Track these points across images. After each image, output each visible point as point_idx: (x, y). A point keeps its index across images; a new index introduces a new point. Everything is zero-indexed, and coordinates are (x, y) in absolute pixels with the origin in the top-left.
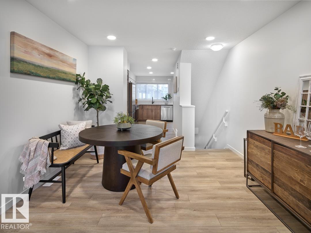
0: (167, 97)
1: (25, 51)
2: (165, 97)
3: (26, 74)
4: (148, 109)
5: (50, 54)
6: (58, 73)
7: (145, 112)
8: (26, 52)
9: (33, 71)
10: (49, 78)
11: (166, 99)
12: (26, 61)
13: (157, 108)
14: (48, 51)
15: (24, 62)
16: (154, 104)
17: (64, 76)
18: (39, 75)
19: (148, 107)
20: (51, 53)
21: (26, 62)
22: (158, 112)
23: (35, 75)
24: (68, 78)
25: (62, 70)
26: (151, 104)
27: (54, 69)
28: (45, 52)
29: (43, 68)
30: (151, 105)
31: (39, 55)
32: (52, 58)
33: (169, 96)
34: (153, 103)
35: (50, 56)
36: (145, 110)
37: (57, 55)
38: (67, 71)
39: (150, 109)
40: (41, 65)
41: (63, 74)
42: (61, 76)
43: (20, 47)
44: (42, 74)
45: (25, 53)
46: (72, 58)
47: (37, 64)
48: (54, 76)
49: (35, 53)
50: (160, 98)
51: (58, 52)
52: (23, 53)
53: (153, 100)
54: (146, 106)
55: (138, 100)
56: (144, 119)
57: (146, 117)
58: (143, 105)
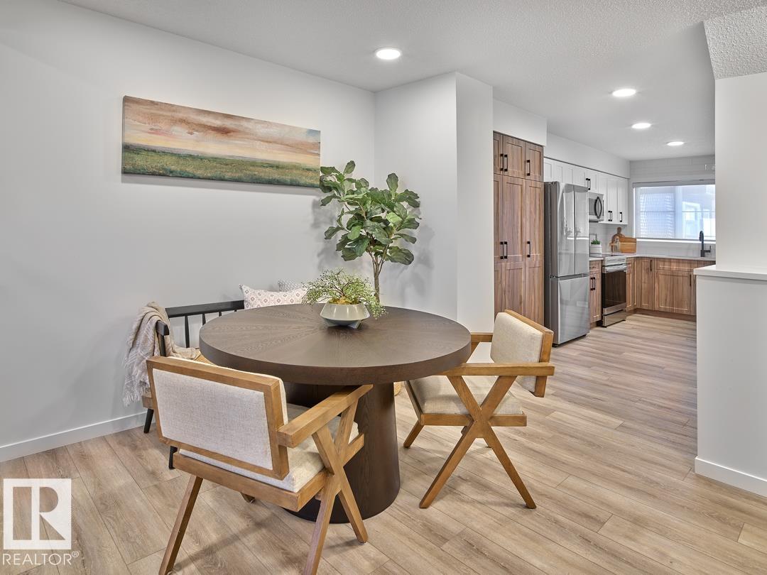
1: (152, 129)
3: (153, 174)
5: (225, 128)
6: (251, 168)
7: (662, 283)
8: (154, 131)
9: (173, 168)
10: (222, 179)
12: (153, 149)
14: (218, 123)
15: (148, 151)
16: (711, 258)
17: (275, 175)
18: (191, 175)
20: (228, 124)
21: (154, 151)
23: (179, 175)
24: (288, 178)
25: (266, 160)
26: (692, 255)
27: (237, 159)
28: (209, 124)
29: (201, 159)
30: (690, 262)
31: (191, 134)
32: (232, 136)
34: (703, 252)
35: (224, 131)
36: (661, 277)
37: (247, 128)
38: (285, 163)
39: (686, 274)
40: (196, 155)
41: (267, 170)
42: (262, 174)
43: (139, 124)
44: (199, 173)
45: (153, 133)
46: (301, 129)
47: (185, 153)
48: (237, 175)
49: (179, 130)
51: (252, 119)
52: (148, 134)
53: (705, 242)
54: (667, 263)
55: (638, 240)
56: (656, 308)
57: (666, 300)
58: (651, 260)
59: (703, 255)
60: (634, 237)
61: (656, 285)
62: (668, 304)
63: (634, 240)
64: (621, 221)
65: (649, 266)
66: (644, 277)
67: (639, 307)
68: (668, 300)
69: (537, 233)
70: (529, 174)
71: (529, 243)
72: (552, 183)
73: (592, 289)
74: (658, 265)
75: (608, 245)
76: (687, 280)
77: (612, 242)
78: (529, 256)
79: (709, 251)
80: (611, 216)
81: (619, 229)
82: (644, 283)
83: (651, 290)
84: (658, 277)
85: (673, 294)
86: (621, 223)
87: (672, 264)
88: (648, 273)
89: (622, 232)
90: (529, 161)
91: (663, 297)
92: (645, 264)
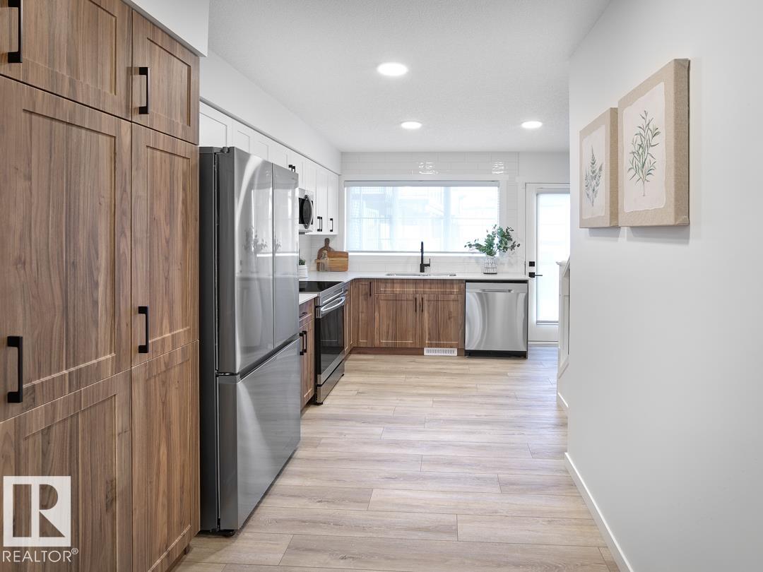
0: (496, 241)
2: (484, 244)
4: (396, 299)
7: (383, 311)
11: (488, 249)
13: (444, 293)
16: (431, 274)
19: (398, 289)
22: (450, 313)
26: (413, 272)
30: (416, 282)
33: (505, 236)
34: (423, 267)
36: (382, 303)
39: (411, 297)
50: (458, 245)
53: (424, 255)
54: (389, 285)
55: (350, 254)
56: (377, 343)
57: (388, 332)
58: (371, 281)
59: (422, 270)
60: (345, 251)
61: (377, 314)
62: (390, 337)
63: (345, 255)
64: (332, 231)
65: (368, 290)
66: (362, 304)
67: (356, 346)
68: (390, 331)
69: (176, 275)
70: (144, 110)
71: (143, 310)
72: (222, 150)
73: (302, 354)
74: (378, 287)
75: (313, 261)
76: (411, 304)
77: (319, 258)
78: (143, 349)
79: (429, 265)
80: (321, 224)
81: (327, 241)
82: (362, 312)
83: (370, 321)
84: (378, 303)
85: (396, 324)
86: (332, 233)
87: (395, 285)
88: (366, 300)
89: (331, 245)
90: (144, 71)
91: (384, 328)
92: (364, 288)
